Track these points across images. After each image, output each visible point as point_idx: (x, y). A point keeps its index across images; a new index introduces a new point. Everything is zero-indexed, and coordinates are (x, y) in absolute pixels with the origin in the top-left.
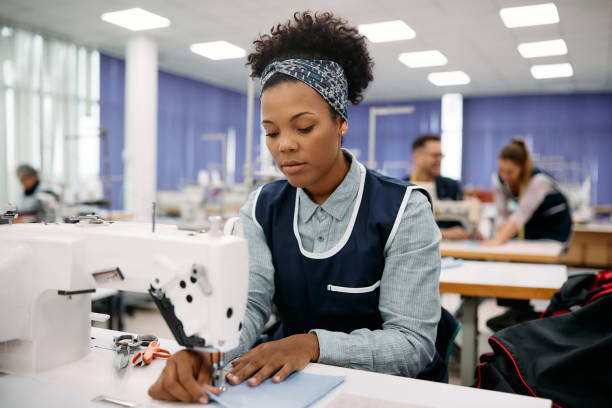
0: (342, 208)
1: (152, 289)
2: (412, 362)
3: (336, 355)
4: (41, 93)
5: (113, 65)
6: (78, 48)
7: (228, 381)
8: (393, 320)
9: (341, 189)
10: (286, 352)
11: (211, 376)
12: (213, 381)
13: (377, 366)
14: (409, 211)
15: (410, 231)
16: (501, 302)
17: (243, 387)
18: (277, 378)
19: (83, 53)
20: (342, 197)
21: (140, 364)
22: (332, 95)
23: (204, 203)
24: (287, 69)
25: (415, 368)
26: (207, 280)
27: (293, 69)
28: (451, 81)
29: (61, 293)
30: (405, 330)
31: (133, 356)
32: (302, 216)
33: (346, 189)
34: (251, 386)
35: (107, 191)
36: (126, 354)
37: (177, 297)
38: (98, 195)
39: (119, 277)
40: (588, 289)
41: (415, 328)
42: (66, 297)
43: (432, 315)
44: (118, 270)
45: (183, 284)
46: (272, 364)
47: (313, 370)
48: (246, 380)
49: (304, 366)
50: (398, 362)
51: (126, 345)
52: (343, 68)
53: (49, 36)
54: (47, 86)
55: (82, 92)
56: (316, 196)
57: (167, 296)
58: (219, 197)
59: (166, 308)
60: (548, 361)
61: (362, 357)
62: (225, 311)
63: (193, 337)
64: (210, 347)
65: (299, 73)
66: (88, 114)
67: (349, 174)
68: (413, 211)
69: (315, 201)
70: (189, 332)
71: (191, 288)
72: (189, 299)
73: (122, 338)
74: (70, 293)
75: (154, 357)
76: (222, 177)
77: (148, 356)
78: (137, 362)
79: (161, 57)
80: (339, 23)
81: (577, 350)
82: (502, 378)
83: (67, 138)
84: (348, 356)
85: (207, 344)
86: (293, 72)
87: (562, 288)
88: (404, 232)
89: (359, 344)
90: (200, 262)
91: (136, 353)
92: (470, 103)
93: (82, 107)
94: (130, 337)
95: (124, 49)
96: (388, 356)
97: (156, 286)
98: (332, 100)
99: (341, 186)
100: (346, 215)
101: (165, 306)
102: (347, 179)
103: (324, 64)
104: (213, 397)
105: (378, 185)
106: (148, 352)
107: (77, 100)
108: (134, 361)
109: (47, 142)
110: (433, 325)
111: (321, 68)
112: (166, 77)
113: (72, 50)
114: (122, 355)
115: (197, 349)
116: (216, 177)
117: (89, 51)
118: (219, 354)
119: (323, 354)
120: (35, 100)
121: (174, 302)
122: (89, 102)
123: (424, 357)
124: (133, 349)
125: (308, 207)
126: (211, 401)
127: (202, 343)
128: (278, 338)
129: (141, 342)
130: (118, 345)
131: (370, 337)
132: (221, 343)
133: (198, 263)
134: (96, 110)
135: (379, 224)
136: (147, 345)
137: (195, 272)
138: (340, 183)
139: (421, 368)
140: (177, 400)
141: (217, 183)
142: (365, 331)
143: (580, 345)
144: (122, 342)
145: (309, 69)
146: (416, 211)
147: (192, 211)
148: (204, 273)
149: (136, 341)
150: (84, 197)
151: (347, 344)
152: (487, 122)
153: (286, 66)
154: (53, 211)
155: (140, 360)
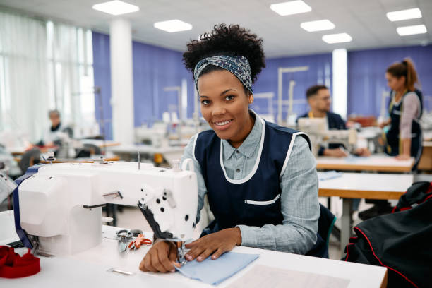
0: (251, 150)
1: (140, 204)
2: (301, 245)
3: (252, 240)
4: (53, 61)
5: (101, 39)
6: (77, 29)
7: (186, 258)
8: (288, 220)
9: (249, 138)
10: (221, 240)
11: (177, 256)
12: (178, 258)
13: (279, 248)
14: (295, 151)
15: (296, 164)
16: (368, 201)
17: (194, 262)
18: (214, 256)
19: (80, 32)
20: (251, 143)
21: (133, 248)
22: (244, 78)
23: (167, 134)
24: (216, 62)
25: (303, 249)
26: (172, 199)
27: (220, 62)
28: (338, 40)
29: (85, 207)
30: (296, 226)
31: (129, 243)
32: (226, 155)
33: (253, 137)
34: (198, 261)
35: (102, 130)
36: (124, 242)
37: (155, 209)
38: (97, 132)
39: (119, 197)
40: (424, 192)
41: (302, 224)
42: (88, 209)
43: (313, 215)
44: (119, 193)
45: (158, 201)
46: (211, 248)
47: (238, 250)
48: (196, 258)
49: (232, 249)
50: (292, 245)
51: (124, 237)
52: (248, 60)
53: (58, 22)
54: (57, 57)
55: (81, 60)
56: (234, 143)
57: (149, 208)
58: (177, 129)
59: (148, 215)
60: (391, 242)
61: (269, 242)
62: (184, 217)
63: (165, 232)
64: (175, 238)
65: (224, 64)
66: (86, 74)
67: (254, 127)
68: (297, 151)
69: (233, 146)
70: (163, 229)
71: (163, 203)
72: (162, 210)
73: (121, 232)
74: (90, 207)
75: (142, 243)
76: (179, 116)
77: (138, 243)
78: (132, 247)
79: (134, 32)
80: (244, 31)
81: (409, 235)
82: (361, 253)
83: (73, 94)
84: (260, 242)
85: (174, 236)
86: (220, 64)
87: (407, 192)
88: (292, 165)
89: (267, 234)
90: (168, 188)
91: (130, 241)
92: (352, 55)
93: (81, 69)
94: (126, 231)
95: (108, 28)
96: (286, 242)
97: (142, 202)
98: (245, 81)
99: (250, 135)
100: (254, 154)
101: (148, 213)
102: (253, 131)
103: (238, 58)
104: (178, 268)
105: (273, 133)
106: (138, 240)
107: (78, 64)
108: (130, 247)
109: (59, 94)
110: (314, 221)
111: (237, 61)
112: (138, 46)
113: (73, 30)
114: (122, 243)
115: (168, 239)
116: (174, 116)
117: (85, 30)
118: (181, 242)
119: (244, 241)
120: (50, 66)
121: (153, 211)
122: (86, 66)
123: (309, 242)
124: (129, 239)
125: (229, 150)
126: (177, 271)
127: (171, 236)
128: (216, 231)
129: (132, 234)
130: (119, 236)
131: (274, 230)
132: (183, 236)
133: (167, 188)
134: (91, 71)
135: (275, 161)
136: (137, 236)
137: (165, 194)
138: (249, 133)
139: (308, 248)
140: (157, 272)
141: (175, 120)
142: (270, 226)
143: (411, 232)
144: (121, 234)
145: (230, 62)
146: (299, 151)
147: (159, 140)
148: (171, 195)
149: (129, 233)
150: (87, 134)
151: (259, 234)
152: (365, 68)
153: (215, 60)
154: (67, 144)
155: (133, 246)
